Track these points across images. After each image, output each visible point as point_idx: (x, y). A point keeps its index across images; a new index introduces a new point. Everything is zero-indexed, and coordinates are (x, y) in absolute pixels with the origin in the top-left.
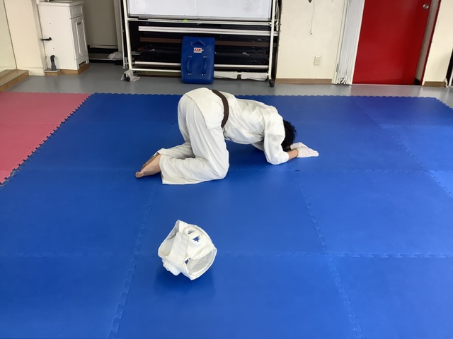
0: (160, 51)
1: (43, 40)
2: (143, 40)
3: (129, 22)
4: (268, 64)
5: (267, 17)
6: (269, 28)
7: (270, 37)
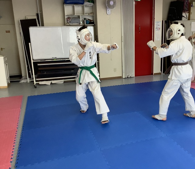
0: (48, 73)
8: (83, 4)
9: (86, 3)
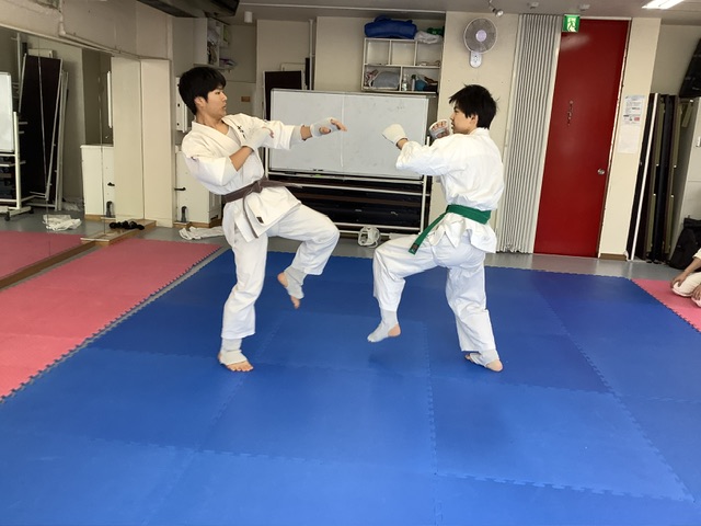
1: (176, 189)
4: (419, 226)
6: (420, 188)
7: (421, 197)
8: (412, 37)
9: (422, 36)
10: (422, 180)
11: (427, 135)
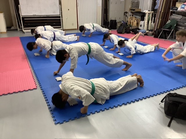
0: (31, 24)
2: (25, 22)
3: (22, 17)
4: (61, 26)
5: (59, 14)
6: (60, 17)
7: (60, 19)
10: (60, 15)
11: (59, 4)
